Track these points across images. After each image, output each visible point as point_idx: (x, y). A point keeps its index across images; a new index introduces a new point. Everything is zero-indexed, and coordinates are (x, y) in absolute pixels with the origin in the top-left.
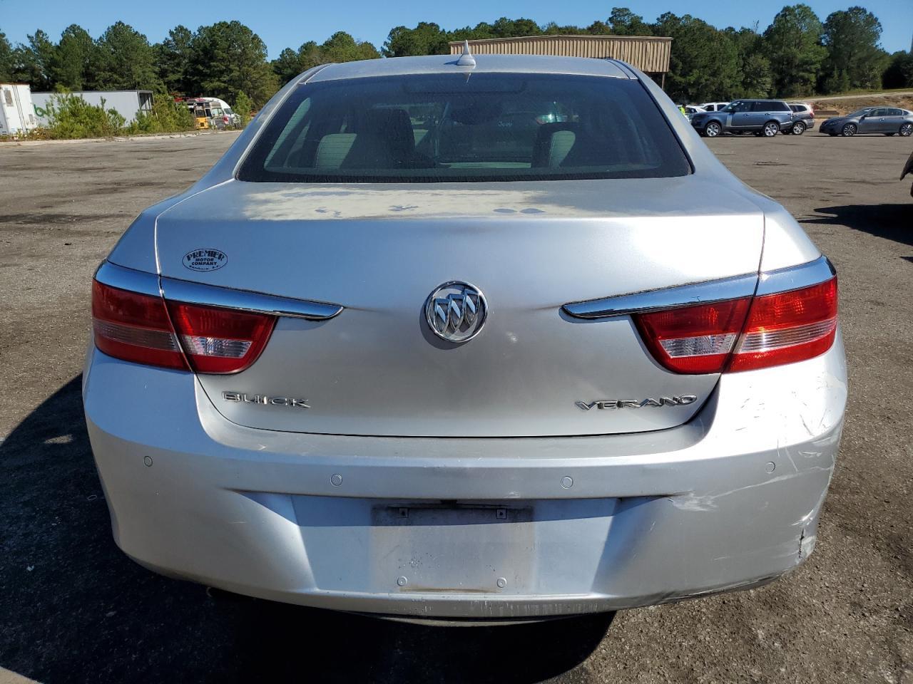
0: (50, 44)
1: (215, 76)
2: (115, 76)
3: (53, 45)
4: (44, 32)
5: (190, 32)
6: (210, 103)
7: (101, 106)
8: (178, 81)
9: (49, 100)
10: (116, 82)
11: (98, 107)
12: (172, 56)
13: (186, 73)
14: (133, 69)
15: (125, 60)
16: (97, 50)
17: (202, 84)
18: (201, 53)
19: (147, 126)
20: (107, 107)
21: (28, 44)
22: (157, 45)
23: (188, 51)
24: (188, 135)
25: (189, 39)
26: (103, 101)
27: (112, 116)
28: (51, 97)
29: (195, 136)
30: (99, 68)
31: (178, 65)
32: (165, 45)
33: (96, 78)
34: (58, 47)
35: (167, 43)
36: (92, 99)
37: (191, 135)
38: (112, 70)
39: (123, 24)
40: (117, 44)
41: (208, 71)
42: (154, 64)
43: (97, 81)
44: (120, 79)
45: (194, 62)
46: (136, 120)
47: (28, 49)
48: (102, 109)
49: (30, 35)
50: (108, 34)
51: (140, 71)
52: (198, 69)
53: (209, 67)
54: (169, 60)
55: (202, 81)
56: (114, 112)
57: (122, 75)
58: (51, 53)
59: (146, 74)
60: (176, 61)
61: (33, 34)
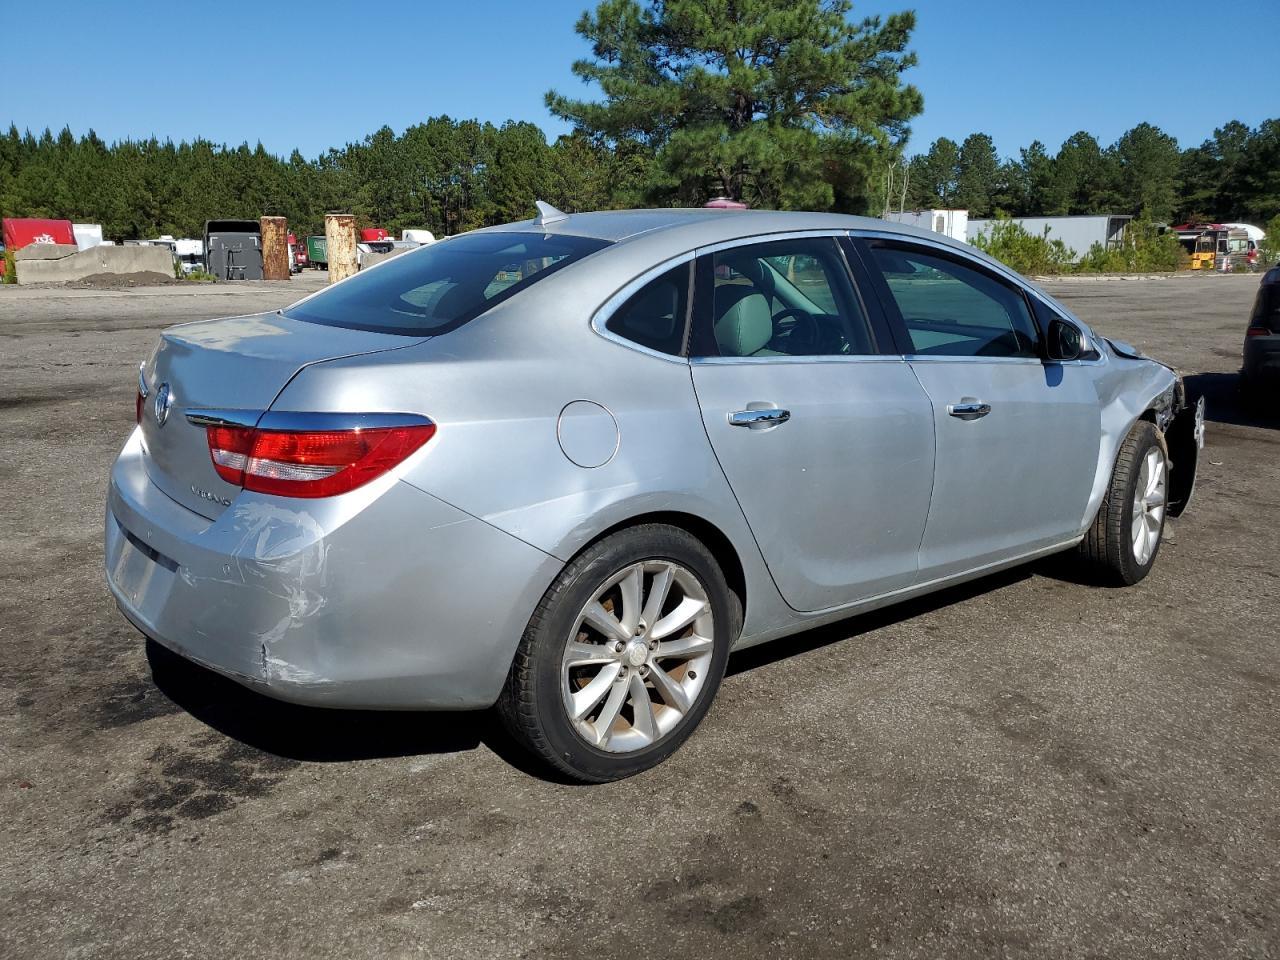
0: (1046, 158)
1: (1270, 192)
2: (1117, 196)
3: (1049, 158)
4: (1042, 143)
5: (1248, 128)
6: (1230, 232)
7: (1043, 236)
8: (1209, 200)
9: (982, 228)
10: (1117, 203)
11: (1039, 237)
12: (1210, 165)
13: (1224, 188)
14: (1144, 185)
15: (1136, 173)
16: (1103, 163)
17: (1246, 203)
18: (1256, 158)
19: (1103, 263)
20: (1052, 237)
21: (1019, 159)
22: (1190, 150)
23: (1237, 156)
24: (1152, 277)
25: (1243, 139)
26: (1047, 230)
27: (1055, 249)
28: (986, 225)
29: (1164, 278)
30: (1097, 187)
31: (1217, 176)
32: (1202, 150)
33: (1090, 199)
34: (1053, 162)
35: (1206, 148)
36: (1033, 226)
37: (1157, 278)
38: (1116, 187)
39: (1148, 126)
40: (1132, 153)
41: (1261, 184)
42: (1178, 177)
43: (1091, 202)
44: (1123, 200)
45: (1243, 171)
46: (1090, 255)
47: (1017, 166)
48: (1043, 240)
49: (1024, 148)
50: (1123, 143)
51: (1153, 189)
52: (1246, 182)
53: (1263, 177)
54: (1202, 170)
55: (1248, 198)
56: (1058, 244)
57: (1126, 195)
58: (1043, 169)
59: (1161, 192)
60: (1213, 172)
61: (1027, 147)
